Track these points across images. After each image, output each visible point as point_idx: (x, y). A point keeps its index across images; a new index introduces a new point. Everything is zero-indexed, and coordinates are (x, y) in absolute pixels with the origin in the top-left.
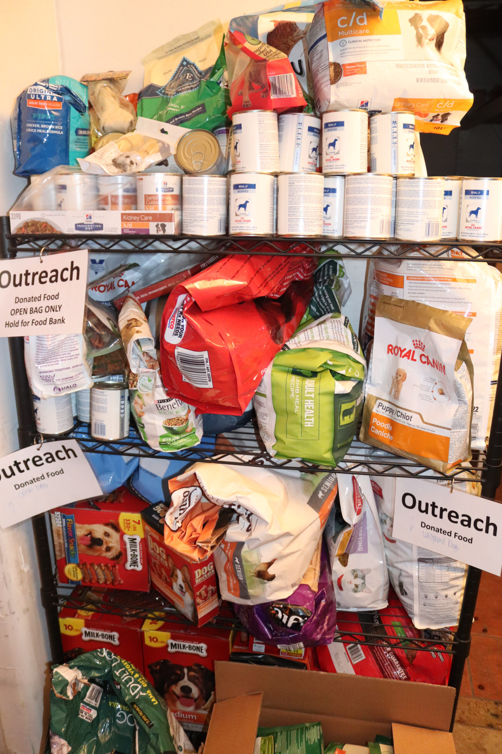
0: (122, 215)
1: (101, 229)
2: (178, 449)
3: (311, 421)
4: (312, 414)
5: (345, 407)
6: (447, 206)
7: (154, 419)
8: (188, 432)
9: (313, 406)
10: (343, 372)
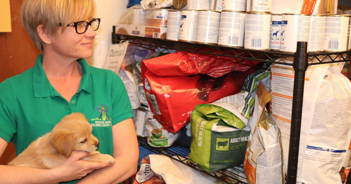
0: (146, 28)
1: (139, 34)
2: (157, 146)
3: (200, 143)
4: (201, 139)
5: (219, 140)
6: (279, 30)
7: (149, 128)
8: (161, 138)
9: (202, 135)
10: (226, 121)
